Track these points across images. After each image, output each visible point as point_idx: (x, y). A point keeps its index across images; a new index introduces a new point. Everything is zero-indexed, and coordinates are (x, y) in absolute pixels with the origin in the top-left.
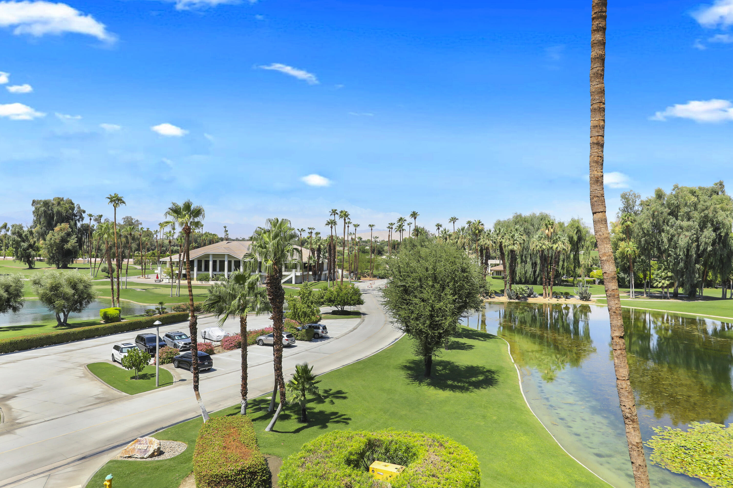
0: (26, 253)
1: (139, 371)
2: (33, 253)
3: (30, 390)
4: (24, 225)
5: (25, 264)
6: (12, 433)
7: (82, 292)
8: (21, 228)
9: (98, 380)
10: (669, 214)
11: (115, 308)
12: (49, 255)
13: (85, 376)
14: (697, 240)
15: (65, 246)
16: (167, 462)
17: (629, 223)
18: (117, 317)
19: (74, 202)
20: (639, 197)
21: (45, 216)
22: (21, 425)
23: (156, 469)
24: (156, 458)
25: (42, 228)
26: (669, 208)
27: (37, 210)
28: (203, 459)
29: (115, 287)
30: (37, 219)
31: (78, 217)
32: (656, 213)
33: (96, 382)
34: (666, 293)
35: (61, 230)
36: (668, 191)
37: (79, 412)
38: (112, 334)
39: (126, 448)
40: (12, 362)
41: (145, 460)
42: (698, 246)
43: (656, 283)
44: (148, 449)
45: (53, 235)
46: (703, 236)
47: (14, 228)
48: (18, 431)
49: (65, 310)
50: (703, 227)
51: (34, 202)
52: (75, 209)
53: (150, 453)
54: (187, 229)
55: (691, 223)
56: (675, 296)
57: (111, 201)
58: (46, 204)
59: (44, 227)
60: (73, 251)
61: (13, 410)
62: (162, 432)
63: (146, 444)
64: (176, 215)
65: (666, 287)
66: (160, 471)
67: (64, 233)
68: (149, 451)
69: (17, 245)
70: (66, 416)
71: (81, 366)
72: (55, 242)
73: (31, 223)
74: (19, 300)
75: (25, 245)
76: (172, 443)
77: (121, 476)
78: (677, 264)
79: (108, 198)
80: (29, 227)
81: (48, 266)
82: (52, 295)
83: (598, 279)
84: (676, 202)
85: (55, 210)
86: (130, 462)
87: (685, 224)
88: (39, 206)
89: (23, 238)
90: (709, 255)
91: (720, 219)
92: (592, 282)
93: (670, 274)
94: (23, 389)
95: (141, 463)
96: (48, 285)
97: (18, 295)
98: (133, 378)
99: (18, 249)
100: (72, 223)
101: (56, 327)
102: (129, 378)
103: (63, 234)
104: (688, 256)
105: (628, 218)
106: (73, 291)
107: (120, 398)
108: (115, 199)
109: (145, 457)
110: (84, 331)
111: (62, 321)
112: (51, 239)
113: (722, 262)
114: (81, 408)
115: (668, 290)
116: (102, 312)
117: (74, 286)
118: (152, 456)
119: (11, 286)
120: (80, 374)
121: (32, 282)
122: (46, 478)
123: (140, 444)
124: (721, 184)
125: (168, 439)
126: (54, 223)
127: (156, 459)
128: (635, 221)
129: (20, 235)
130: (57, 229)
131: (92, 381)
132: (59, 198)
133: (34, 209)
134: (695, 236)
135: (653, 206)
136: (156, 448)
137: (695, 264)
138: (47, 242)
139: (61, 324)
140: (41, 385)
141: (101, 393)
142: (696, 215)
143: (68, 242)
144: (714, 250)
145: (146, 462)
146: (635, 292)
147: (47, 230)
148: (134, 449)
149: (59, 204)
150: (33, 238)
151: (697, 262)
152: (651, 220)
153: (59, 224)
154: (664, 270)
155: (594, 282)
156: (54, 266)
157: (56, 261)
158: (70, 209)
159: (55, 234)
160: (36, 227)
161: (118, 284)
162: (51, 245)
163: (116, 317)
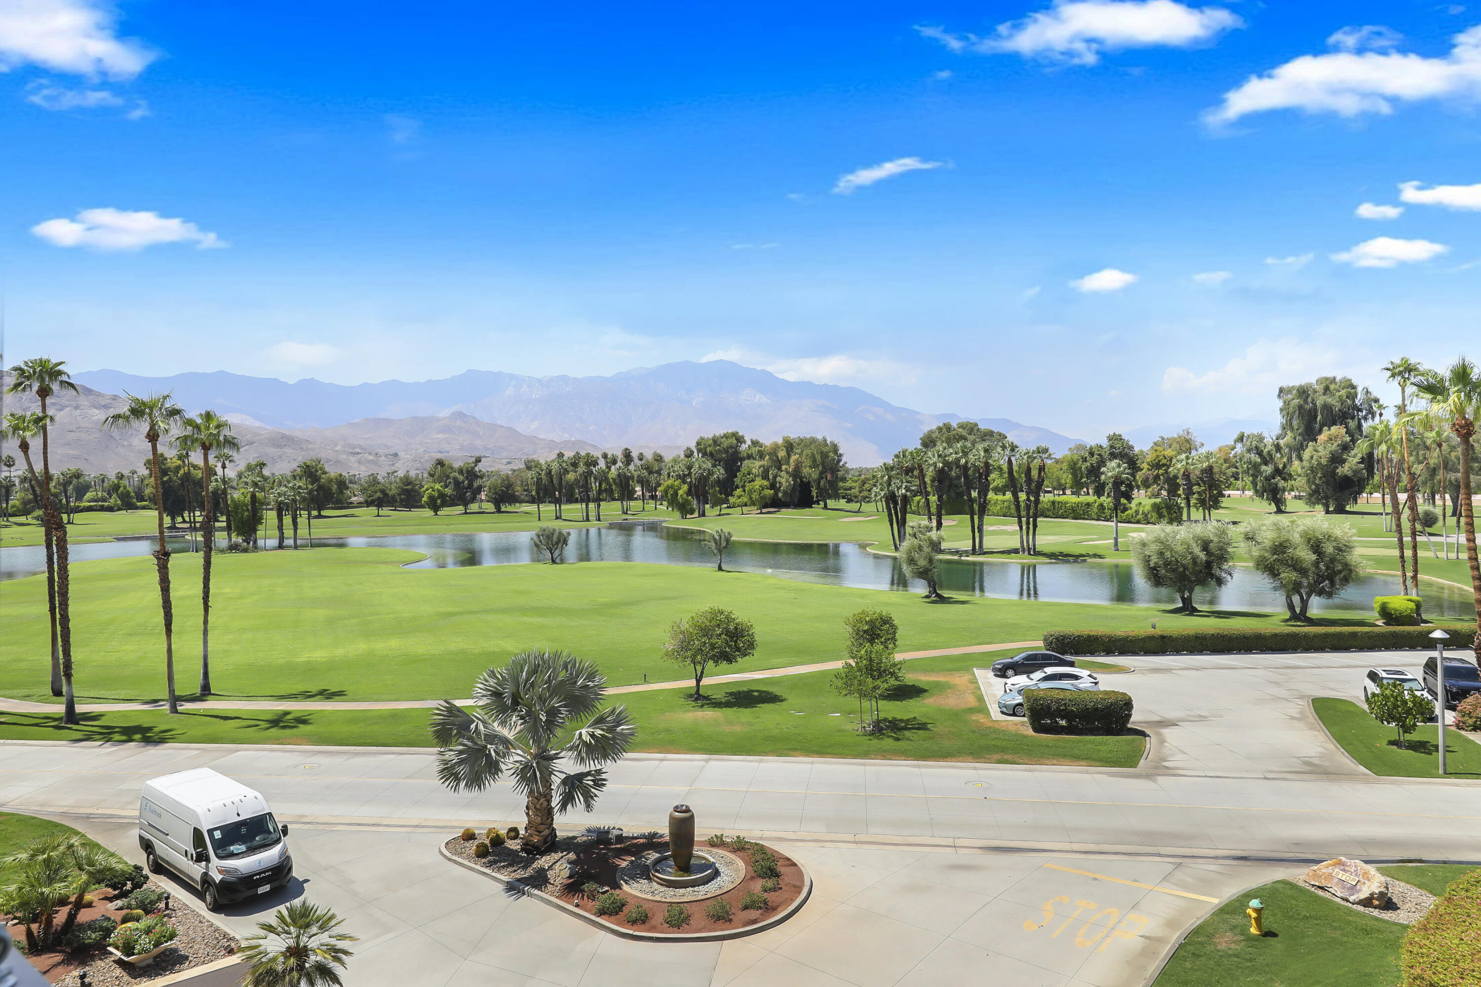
0: (1270, 485)
1: (1405, 732)
2: (1282, 484)
3: (1202, 719)
4: (1265, 434)
5: (1270, 504)
6: (1152, 780)
7: (1332, 560)
8: (1261, 439)
9: (1323, 730)
11: (1408, 597)
12: (1310, 487)
13: (1302, 718)
15: (1339, 471)
16: (1394, 928)
18: (1410, 617)
19: (1355, 382)
21: (1301, 414)
22: (1169, 772)
23: (1366, 932)
24: (1376, 913)
25: (1295, 438)
27: (1287, 403)
28: (1427, 943)
29: (1408, 553)
30: (1287, 421)
31: (1364, 413)
33: (1316, 733)
35: (1331, 439)
37: (1266, 778)
38: (1387, 648)
39: (1316, 868)
40: (1193, 669)
41: (1350, 905)
44: (1358, 887)
45: (1316, 451)
47: (1250, 440)
48: (1160, 779)
49: (1303, 592)
51: (1281, 390)
52: (1359, 397)
53: (1364, 894)
54: (1461, 427)
57: (1393, 376)
58: (1303, 392)
59: (1299, 435)
60: (1355, 479)
61: (1166, 744)
62: (1412, 867)
63: (1356, 875)
64: (1430, 396)
66: (1372, 938)
67: (1336, 444)
68: (1360, 890)
69: (1254, 470)
70: (1242, 778)
71: (1302, 697)
72: (1319, 464)
73: (1277, 431)
74: (1225, 567)
75: (1268, 469)
76: (1424, 898)
77: (1291, 914)
79: (1388, 369)
80: (1274, 438)
81: (1307, 508)
82: (1274, 561)
85: (1319, 403)
86: (1317, 896)
88: (1290, 397)
89: (1264, 458)
94: (1193, 716)
95: (1339, 907)
96: (1268, 543)
97: (1223, 557)
98: (1392, 743)
99: (1257, 477)
100: (1352, 424)
101: (1287, 620)
102: (1385, 742)
103: (1334, 447)
106: (1314, 557)
107: (1351, 774)
108: (1401, 369)
109: (1352, 899)
110: (1326, 635)
111: (1298, 610)
112: (1312, 457)
114: (1271, 772)
116: (1378, 602)
117: (1316, 547)
118: (1367, 902)
119: (1212, 541)
120: (1294, 711)
121: (1242, 536)
122: (1172, 867)
123: (1344, 870)
125: (1420, 886)
126: (1317, 426)
127: (1374, 914)
129: (1260, 453)
130: (1322, 438)
131: (1310, 729)
132: (1327, 379)
133: (1282, 404)
136: (1377, 891)
138: (1305, 463)
139: (1295, 617)
140: (1221, 716)
141: (1318, 755)
143: (1344, 461)
145: (1351, 911)
147: (1305, 440)
148: (1330, 875)
149: (1327, 389)
150: (1282, 456)
153: (1325, 428)
156: (1320, 508)
157: (1322, 498)
158: (1348, 397)
159: (1319, 449)
160: (1285, 437)
161: (1415, 548)
162: (1312, 469)
163: (1406, 616)
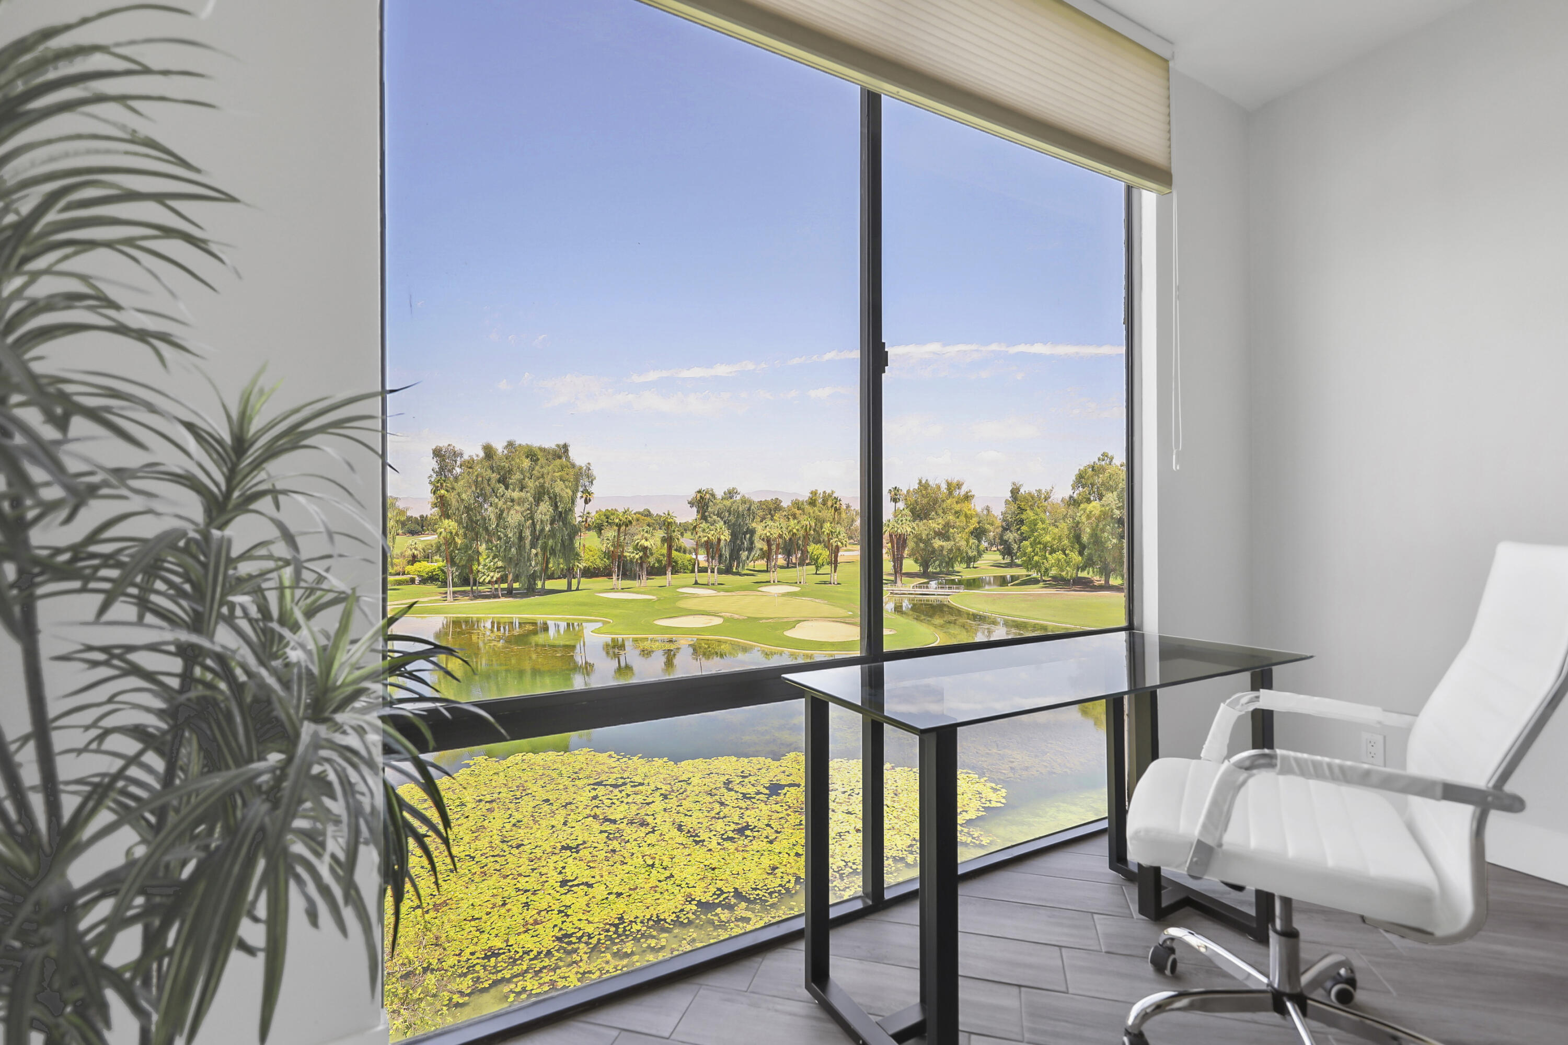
10: (499, 481)
14: (532, 518)
17: (443, 492)
20: (461, 455)
26: (499, 474)
32: (480, 479)
34: (496, 589)
36: (499, 447)
42: (534, 524)
43: (483, 578)
46: (538, 512)
50: (538, 499)
55: (523, 494)
56: (510, 593)
65: (496, 582)
78: (508, 550)
83: (418, 576)
84: (507, 465)
87: (516, 495)
90: (547, 537)
91: (557, 490)
92: (407, 582)
93: (500, 564)
104: (521, 538)
105: (441, 484)
113: (564, 544)
115: (499, 586)
124: (565, 447)
128: (453, 489)
134: (529, 512)
135: (478, 469)
137: (531, 548)
142: (531, 484)
144: (552, 530)
146: (454, 593)
151: (533, 545)
152: (474, 488)
154: (494, 558)
155: (412, 581)
